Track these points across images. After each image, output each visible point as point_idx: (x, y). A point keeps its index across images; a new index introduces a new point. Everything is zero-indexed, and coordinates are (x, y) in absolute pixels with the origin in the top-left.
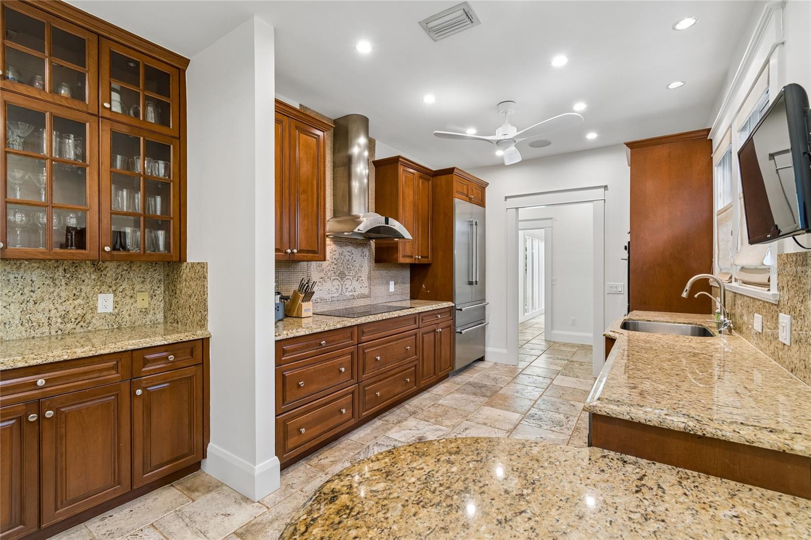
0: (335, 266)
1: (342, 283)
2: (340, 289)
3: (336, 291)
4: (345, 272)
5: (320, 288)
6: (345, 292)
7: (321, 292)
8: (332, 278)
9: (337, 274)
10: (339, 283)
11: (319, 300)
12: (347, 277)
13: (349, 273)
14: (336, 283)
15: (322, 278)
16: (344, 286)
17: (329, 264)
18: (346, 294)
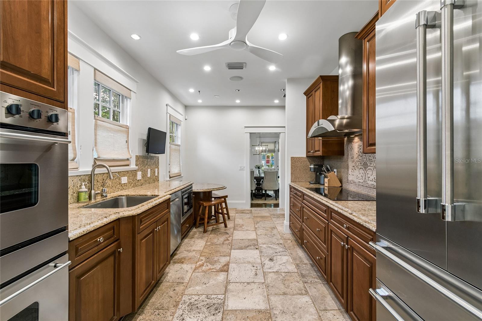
0: (361, 158)
1: (365, 172)
2: (364, 176)
3: (361, 177)
4: (368, 163)
5: (353, 174)
6: (367, 180)
7: (353, 176)
8: (360, 167)
9: (362, 164)
10: (363, 172)
11: (352, 182)
12: (369, 168)
13: (371, 164)
14: (361, 171)
15: (353, 167)
16: (366, 175)
17: (357, 157)
18: (368, 182)
